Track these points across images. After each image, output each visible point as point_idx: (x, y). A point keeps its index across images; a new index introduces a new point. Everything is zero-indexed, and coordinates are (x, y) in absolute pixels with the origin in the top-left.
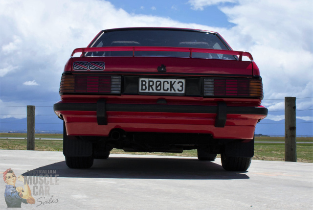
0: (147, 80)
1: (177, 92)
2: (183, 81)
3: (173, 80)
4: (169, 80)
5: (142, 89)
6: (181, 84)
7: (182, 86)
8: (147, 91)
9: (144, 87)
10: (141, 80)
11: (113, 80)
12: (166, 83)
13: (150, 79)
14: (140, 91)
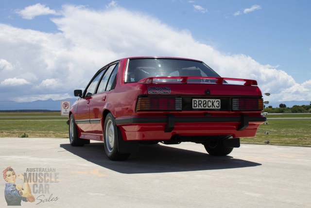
0: (197, 100)
1: (216, 108)
2: (219, 100)
3: (214, 100)
4: (211, 100)
5: (194, 107)
6: (218, 102)
7: (218, 104)
8: (197, 108)
9: (195, 105)
10: (193, 100)
11: (176, 101)
12: (209, 102)
13: (200, 100)
14: (193, 108)
